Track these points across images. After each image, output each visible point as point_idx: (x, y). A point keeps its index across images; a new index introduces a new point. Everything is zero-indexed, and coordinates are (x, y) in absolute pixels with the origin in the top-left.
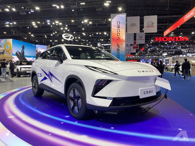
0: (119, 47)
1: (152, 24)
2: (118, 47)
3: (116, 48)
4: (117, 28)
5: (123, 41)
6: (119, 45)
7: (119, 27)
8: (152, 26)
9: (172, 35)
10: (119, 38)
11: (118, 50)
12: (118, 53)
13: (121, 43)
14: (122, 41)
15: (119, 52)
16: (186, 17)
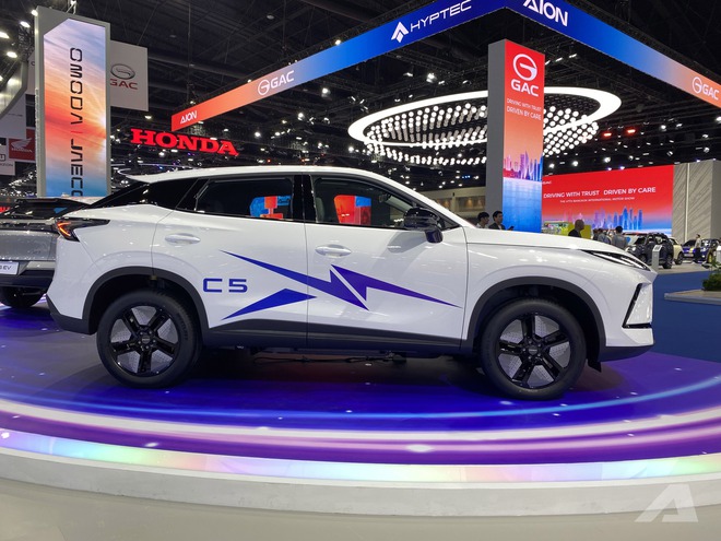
0: (81, 155)
1: (127, 76)
2: (78, 157)
3: (68, 157)
4: (67, 76)
5: (100, 135)
6: (80, 148)
7: (77, 71)
8: (128, 82)
9: (197, 131)
10: (81, 118)
11: (77, 168)
12: (77, 182)
13: (91, 139)
14: (91, 130)
15: (79, 176)
16: (265, 83)
